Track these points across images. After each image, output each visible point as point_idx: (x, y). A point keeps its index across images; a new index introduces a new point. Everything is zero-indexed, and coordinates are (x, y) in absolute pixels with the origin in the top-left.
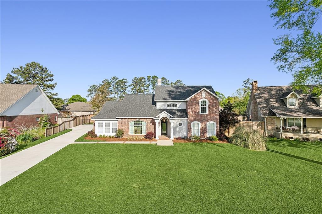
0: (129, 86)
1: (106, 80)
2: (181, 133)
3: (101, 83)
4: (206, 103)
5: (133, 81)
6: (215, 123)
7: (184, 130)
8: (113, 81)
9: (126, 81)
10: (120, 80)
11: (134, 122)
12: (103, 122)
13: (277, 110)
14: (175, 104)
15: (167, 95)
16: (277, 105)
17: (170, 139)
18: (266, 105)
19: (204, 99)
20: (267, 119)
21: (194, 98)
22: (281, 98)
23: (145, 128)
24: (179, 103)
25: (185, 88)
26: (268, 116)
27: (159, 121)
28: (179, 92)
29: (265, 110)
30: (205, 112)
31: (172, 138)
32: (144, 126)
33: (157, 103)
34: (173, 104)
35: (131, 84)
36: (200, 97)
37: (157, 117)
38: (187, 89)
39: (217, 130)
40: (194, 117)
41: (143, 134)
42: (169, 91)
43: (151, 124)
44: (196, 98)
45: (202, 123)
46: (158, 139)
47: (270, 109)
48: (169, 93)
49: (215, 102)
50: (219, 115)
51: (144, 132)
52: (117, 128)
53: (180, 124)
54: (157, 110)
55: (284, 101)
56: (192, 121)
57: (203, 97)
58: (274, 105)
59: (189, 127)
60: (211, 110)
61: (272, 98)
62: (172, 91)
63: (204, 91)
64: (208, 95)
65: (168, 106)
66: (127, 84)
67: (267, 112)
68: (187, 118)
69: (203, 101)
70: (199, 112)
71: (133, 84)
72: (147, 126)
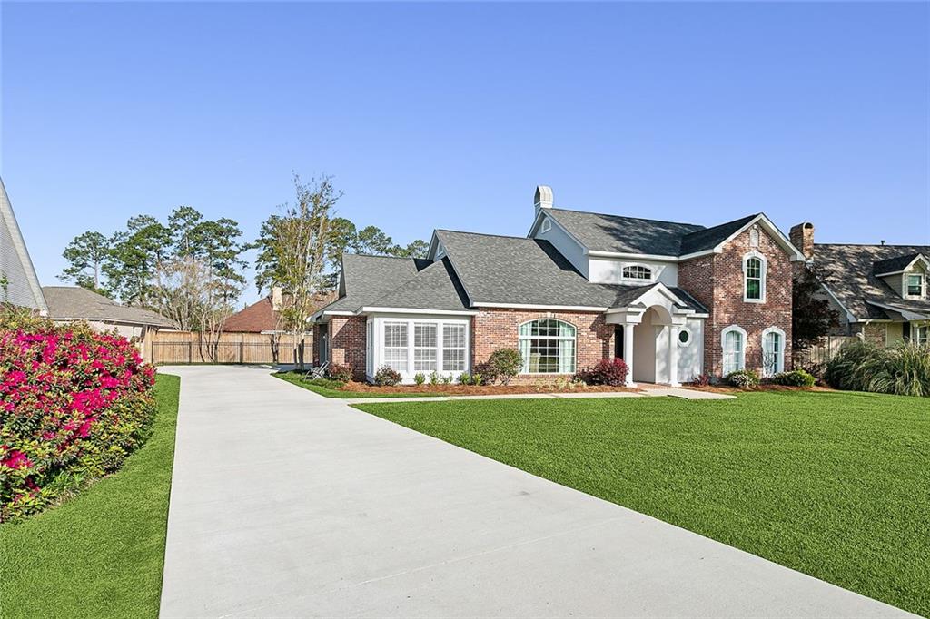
0: (247, 247)
1: (143, 220)
2: (686, 370)
3: (125, 229)
4: (758, 264)
5: (265, 228)
6: (783, 334)
7: (694, 359)
8: (181, 222)
9: (235, 228)
10: (207, 224)
11: (534, 323)
12: (407, 323)
13: (892, 304)
14: (647, 270)
15: (612, 238)
16: (877, 293)
17: (668, 386)
18: (851, 293)
19: (756, 251)
20: (866, 329)
21: (729, 248)
22: (877, 276)
23: (571, 348)
24: (659, 268)
25: (643, 227)
26: (871, 320)
27: (638, 319)
28: (638, 233)
29: (859, 305)
30: (758, 296)
31: (675, 382)
32: (568, 341)
33: (592, 262)
34: (641, 269)
35: (257, 241)
36: (746, 245)
37: (635, 302)
38: (652, 228)
39: (786, 357)
40: (730, 313)
41: (561, 372)
42: (606, 229)
43: (594, 335)
44: (735, 248)
45: (750, 333)
46: (635, 385)
47: (865, 302)
48: (614, 235)
49: (784, 265)
50: (791, 307)
51: (567, 364)
52: (466, 348)
53: (684, 337)
54: (596, 286)
55: (889, 282)
56: (722, 326)
57: (752, 247)
58: (870, 292)
59: (716, 346)
60: (772, 290)
61: (859, 276)
62: (616, 230)
63: (755, 226)
64: (767, 240)
65: (626, 275)
66: (236, 240)
67: (864, 311)
68: (706, 315)
69: (753, 260)
70: (742, 297)
71: (263, 239)
72: (580, 341)
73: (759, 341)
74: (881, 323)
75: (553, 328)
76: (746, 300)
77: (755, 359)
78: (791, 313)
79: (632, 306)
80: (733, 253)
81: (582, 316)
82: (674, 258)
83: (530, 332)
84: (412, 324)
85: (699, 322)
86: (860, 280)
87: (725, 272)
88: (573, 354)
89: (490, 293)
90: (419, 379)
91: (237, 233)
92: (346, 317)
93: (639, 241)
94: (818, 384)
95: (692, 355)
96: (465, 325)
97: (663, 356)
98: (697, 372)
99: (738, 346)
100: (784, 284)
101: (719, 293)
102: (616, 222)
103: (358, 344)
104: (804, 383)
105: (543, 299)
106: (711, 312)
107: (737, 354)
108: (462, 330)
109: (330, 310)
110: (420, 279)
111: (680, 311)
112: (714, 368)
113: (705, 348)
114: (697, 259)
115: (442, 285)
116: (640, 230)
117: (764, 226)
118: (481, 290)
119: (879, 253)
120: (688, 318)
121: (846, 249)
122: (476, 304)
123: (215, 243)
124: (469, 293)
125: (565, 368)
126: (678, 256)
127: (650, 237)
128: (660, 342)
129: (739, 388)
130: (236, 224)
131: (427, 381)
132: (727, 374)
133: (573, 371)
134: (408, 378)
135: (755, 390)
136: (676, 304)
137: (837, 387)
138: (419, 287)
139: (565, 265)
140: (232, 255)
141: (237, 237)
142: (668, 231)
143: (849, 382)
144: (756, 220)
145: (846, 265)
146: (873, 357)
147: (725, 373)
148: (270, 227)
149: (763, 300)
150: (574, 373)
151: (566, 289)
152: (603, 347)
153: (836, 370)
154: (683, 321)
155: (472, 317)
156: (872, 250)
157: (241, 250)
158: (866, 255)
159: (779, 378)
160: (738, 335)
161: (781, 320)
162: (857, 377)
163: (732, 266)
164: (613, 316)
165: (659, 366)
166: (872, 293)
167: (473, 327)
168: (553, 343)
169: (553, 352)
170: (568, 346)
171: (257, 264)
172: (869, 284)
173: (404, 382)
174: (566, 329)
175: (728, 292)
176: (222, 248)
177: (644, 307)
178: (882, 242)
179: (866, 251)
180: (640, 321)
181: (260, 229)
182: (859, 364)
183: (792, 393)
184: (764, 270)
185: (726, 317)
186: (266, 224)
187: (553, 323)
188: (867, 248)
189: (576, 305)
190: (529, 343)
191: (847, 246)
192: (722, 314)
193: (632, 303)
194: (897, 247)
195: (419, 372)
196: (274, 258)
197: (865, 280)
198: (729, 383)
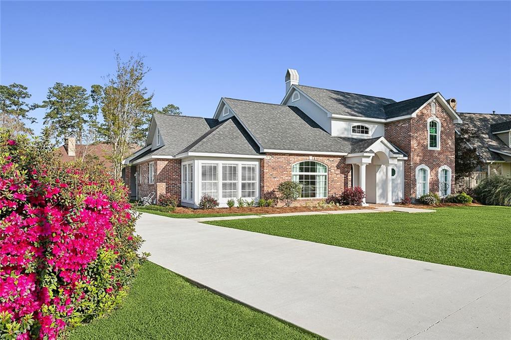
0: (35, 107)
2: (394, 193)
4: (436, 125)
5: (51, 92)
6: (450, 170)
7: (399, 186)
9: (25, 91)
11: (301, 164)
12: (217, 164)
13: (505, 151)
14: (367, 128)
15: (343, 106)
16: (495, 144)
17: (387, 205)
18: (480, 144)
19: (434, 117)
20: (491, 167)
21: (419, 114)
22: (493, 133)
23: (324, 180)
24: (374, 127)
25: (358, 99)
26: (493, 161)
27: (369, 161)
28: (357, 103)
29: (485, 152)
30: (436, 146)
31: (390, 202)
32: (323, 176)
33: (333, 122)
34: (363, 127)
35: (44, 102)
36: (429, 113)
37: (368, 150)
38: (363, 100)
39: (452, 185)
40: (420, 156)
41: (317, 197)
42: (336, 100)
43: (338, 172)
44: (423, 114)
45: (432, 170)
46: (367, 205)
47: (489, 150)
48: (343, 104)
49: (450, 125)
50: (454, 152)
51: (321, 192)
52: (257, 182)
53: (393, 172)
54: (336, 138)
55: (500, 137)
56: (416, 165)
57: (431, 113)
58: (490, 143)
59: (412, 178)
60: (444, 142)
61: (483, 133)
62: (343, 101)
63: (434, 100)
64: (440, 109)
65: (354, 131)
66: (26, 100)
67: (489, 155)
68: (406, 158)
69: (433, 122)
70: (427, 146)
71: (50, 101)
72: (330, 176)
73: (437, 175)
74: (499, 163)
75: (312, 167)
76: (430, 148)
77: (434, 185)
78: (454, 156)
79: (366, 152)
80: (421, 117)
81: (331, 159)
82: (383, 121)
83: (298, 169)
84: (220, 164)
85: (401, 162)
86: (484, 136)
87: (417, 130)
88: (325, 185)
89: (273, 143)
90: (230, 204)
91: (26, 95)
92: (167, 160)
93: (359, 108)
94: (473, 202)
95: (398, 184)
96: (256, 165)
97: (380, 185)
98: (401, 195)
99: (425, 178)
100: (450, 138)
101: (414, 143)
102: (341, 95)
103: (175, 179)
104: (467, 201)
105: (307, 148)
106: (409, 156)
107: (424, 183)
108: (253, 169)
109: (157, 155)
110: (221, 133)
111: (395, 156)
112: (411, 192)
113: (405, 179)
114: (399, 121)
115: (237, 137)
116: (357, 101)
117: (439, 100)
118: (266, 141)
119: (492, 119)
120: (398, 160)
121: (474, 116)
122: (266, 151)
123: (8, 102)
124: (259, 143)
125: (320, 195)
126: (386, 119)
127: (364, 106)
128: (379, 176)
129: (429, 205)
130: (26, 88)
131: (236, 205)
132: (420, 196)
133: (325, 196)
134: (223, 203)
135: (439, 207)
136: (391, 151)
137: (484, 203)
138: (222, 138)
139: (314, 124)
140: (22, 113)
141: (26, 98)
142: (373, 102)
143: (492, 200)
144: (435, 96)
145: (475, 126)
146: (505, 184)
147: (419, 196)
148: (55, 92)
149: (438, 148)
150: (327, 198)
151: (319, 141)
152: (345, 180)
153: (483, 192)
154: (395, 162)
155: (261, 160)
156: (488, 117)
157: (30, 109)
158: (484, 120)
159: (450, 199)
160: (424, 171)
161: (449, 161)
162: (496, 197)
163: (421, 126)
164: (351, 159)
165: (379, 192)
166: (492, 144)
167: (262, 166)
168: (313, 177)
169: (313, 183)
170: (322, 179)
171: (44, 120)
172: (489, 138)
173: (220, 206)
174: (321, 167)
175: (419, 143)
176: (14, 107)
177: (373, 152)
178: (494, 112)
179: (485, 117)
180: (370, 162)
181: (47, 93)
182: (496, 188)
183: (460, 208)
184: (439, 129)
185: (417, 159)
186: (52, 89)
187: (313, 164)
188: (485, 116)
189: (329, 151)
190: (298, 177)
191: (474, 114)
192: (416, 158)
193: (366, 150)
194: (502, 115)
195: (230, 199)
196: (59, 116)
197: (487, 136)
198: (422, 202)
